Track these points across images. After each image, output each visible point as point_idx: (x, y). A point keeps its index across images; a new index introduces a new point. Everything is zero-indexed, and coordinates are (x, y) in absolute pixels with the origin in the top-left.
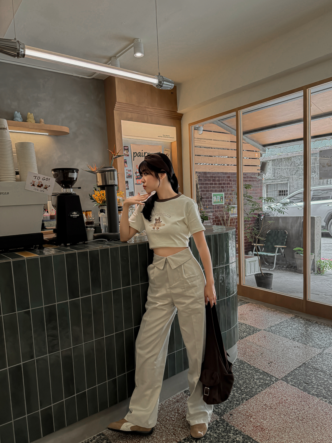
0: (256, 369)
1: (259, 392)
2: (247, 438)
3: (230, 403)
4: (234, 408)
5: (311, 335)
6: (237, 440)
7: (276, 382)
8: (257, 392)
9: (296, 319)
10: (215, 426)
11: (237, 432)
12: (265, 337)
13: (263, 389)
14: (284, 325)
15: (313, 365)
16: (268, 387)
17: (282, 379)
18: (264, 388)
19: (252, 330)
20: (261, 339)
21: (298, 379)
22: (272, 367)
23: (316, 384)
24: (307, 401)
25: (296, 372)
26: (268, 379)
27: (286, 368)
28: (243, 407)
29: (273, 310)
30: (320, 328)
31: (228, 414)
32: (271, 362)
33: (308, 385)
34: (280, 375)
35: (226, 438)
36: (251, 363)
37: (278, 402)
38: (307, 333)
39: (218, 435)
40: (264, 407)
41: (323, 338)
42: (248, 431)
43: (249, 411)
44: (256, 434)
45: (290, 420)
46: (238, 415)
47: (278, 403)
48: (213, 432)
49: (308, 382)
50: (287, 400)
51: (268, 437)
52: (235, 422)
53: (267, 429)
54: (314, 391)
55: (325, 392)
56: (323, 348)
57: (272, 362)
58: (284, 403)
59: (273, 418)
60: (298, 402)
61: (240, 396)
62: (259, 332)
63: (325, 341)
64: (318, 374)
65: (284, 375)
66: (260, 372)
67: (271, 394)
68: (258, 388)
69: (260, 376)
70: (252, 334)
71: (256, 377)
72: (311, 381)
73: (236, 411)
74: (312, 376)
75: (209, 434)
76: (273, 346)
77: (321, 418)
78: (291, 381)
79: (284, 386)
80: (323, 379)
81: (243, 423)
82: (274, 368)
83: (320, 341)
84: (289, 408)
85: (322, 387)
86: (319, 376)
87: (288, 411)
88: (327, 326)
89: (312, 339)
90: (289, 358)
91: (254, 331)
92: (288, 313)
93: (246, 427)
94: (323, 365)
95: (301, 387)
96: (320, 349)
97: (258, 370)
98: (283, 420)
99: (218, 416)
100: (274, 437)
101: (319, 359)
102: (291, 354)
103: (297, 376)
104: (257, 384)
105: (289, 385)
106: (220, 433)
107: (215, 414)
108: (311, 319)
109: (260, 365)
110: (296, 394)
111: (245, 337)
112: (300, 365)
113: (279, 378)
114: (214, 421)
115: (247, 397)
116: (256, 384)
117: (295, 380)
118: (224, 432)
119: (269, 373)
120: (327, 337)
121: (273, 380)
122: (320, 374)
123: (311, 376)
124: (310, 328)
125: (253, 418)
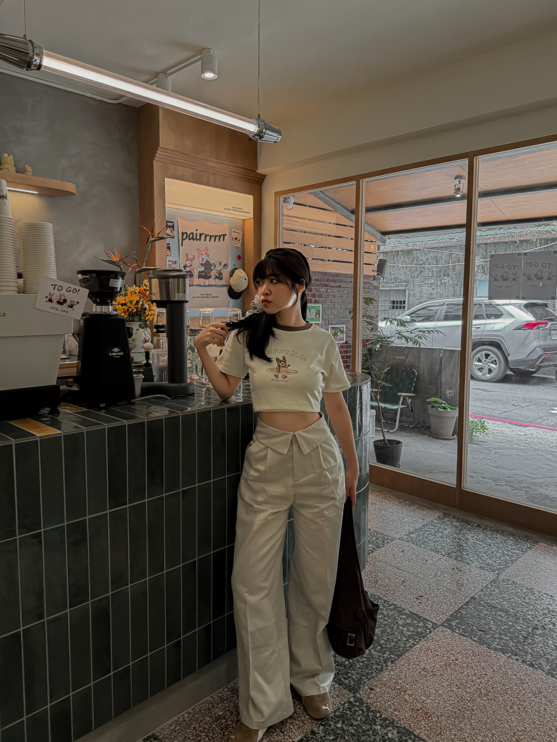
0: (398, 608)
1: (411, 647)
2: (405, 733)
3: (366, 669)
4: (374, 677)
5: (475, 548)
6: (389, 738)
7: (434, 629)
8: (406, 647)
9: (447, 519)
10: (349, 712)
11: (388, 723)
12: (403, 551)
13: (416, 643)
14: (430, 529)
15: (487, 600)
16: (424, 638)
17: (442, 625)
18: (417, 640)
19: (380, 539)
20: (398, 555)
21: (468, 624)
22: (423, 605)
23: (498, 631)
24: (488, 661)
25: (463, 612)
26: (420, 625)
27: (446, 607)
28: (388, 675)
29: (407, 502)
30: (486, 535)
31: (366, 687)
32: (420, 596)
33: (486, 635)
34: (438, 618)
35: (371, 735)
36: (389, 598)
37: (444, 664)
38: (467, 544)
39: (355, 730)
40: (422, 673)
41: (493, 552)
42: (405, 720)
43: (400, 681)
44: (418, 724)
45: (469, 695)
46: (383, 690)
47: (444, 666)
48: (346, 725)
49: (484, 628)
50: (457, 660)
51: (439, 728)
52: (380, 702)
53: (434, 713)
54: (496, 643)
55: (514, 645)
56: (497, 570)
57: (422, 596)
58: (452, 666)
59: (440, 692)
60: (474, 662)
61: (381, 656)
62: (392, 543)
63: (497, 558)
64: (497, 615)
65: (445, 617)
66: (405, 614)
67: (430, 651)
68: (407, 640)
69: (408, 621)
70: (382, 547)
71: (401, 622)
72: (489, 626)
73: (379, 683)
74: (489, 619)
75: (341, 727)
76: (419, 567)
77: (515, 691)
78: (458, 627)
79: (449, 637)
80: (506, 622)
81: (393, 704)
82: (427, 606)
83: (490, 558)
84: (462, 673)
85: (507, 636)
86: (500, 618)
87: (462, 678)
88: (496, 532)
89: (477, 555)
90: (447, 589)
91: (384, 540)
92: (432, 509)
93: (399, 711)
94: (503, 599)
95: (475, 637)
96: (492, 573)
97: (403, 610)
98: (457, 695)
99: (351, 692)
100: (448, 729)
101: (494, 591)
102: (450, 581)
103: (466, 619)
104: (404, 635)
105: (456, 634)
106: (359, 725)
107: (344, 688)
108: (470, 519)
109: (404, 601)
110: (469, 650)
111: (372, 552)
112: (467, 601)
113: (437, 623)
114: (345, 703)
115: (392, 656)
116: (403, 633)
117: (464, 626)
118: (364, 723)
119: (421, 614)
120: (500, 551)
121: (429, 627)
122: (501, 615)
123: (487, 618)
124: (471, 535)
125: (408, 694)
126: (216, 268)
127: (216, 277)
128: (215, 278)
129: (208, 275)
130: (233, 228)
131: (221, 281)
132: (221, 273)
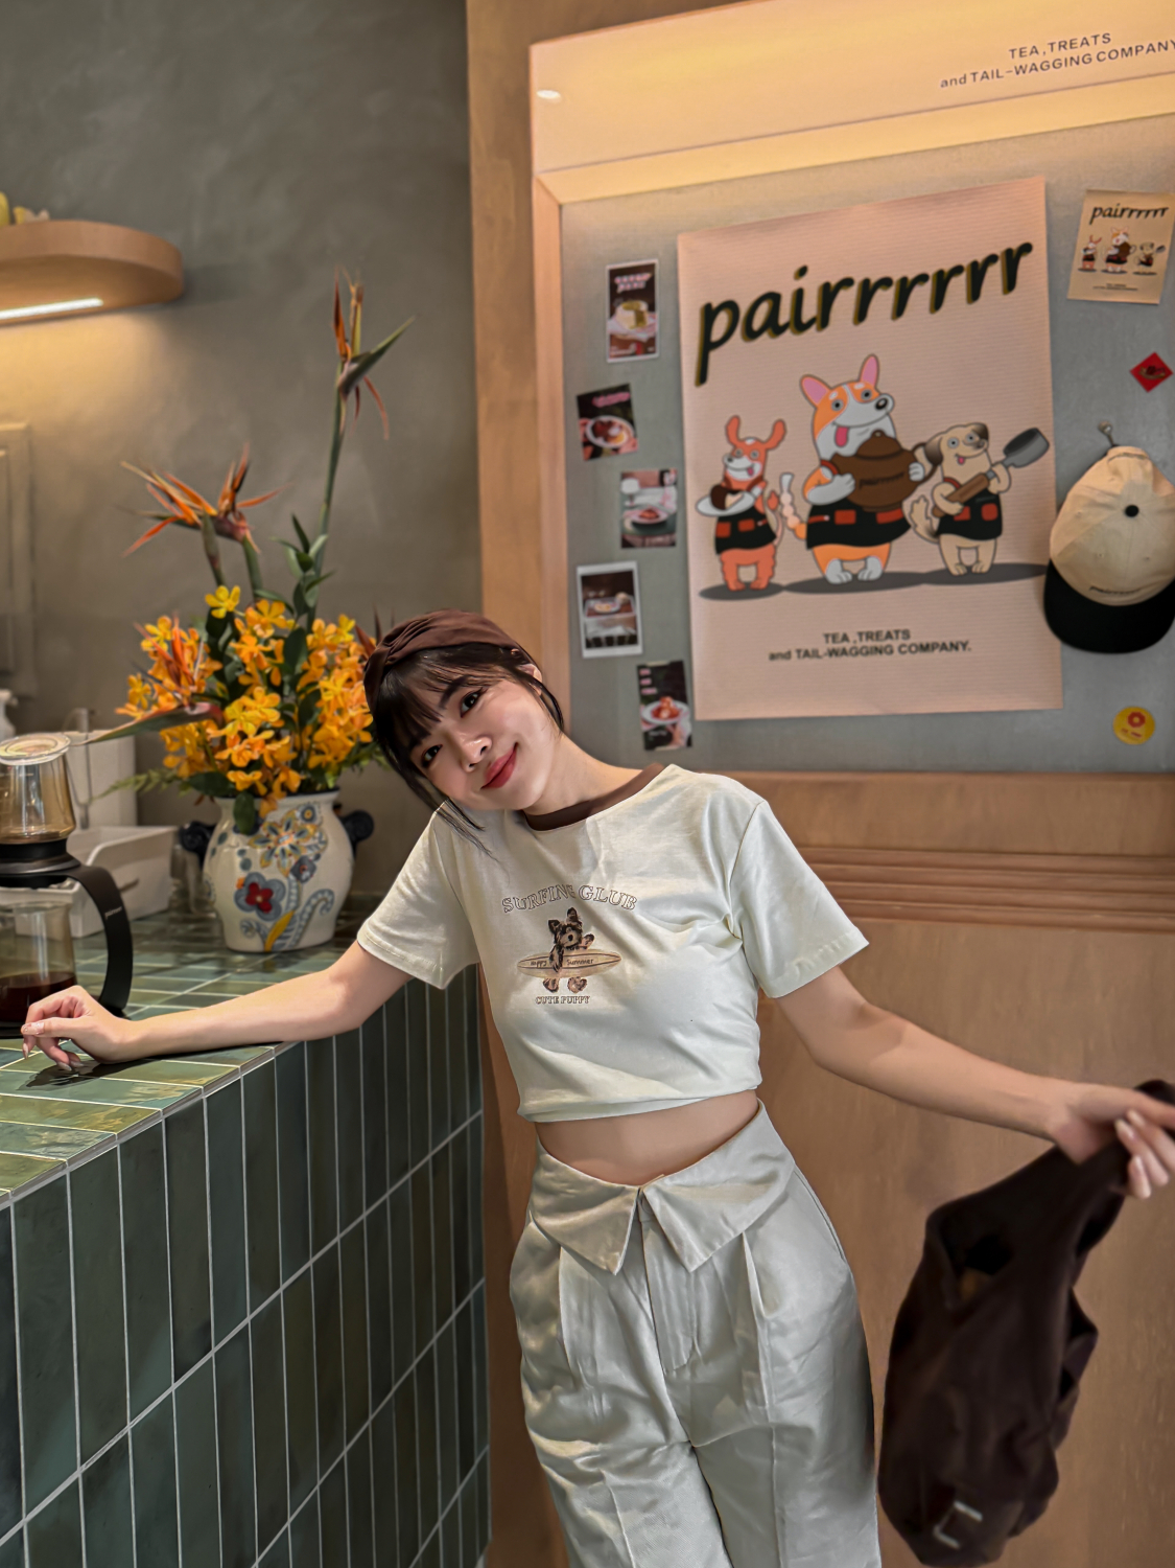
126: (949, 467)
127: (948, 525)
128: (936, 535)
129: (883, 518)
130: (1090, 192)
131: (986, 547)
132: (986, 492)
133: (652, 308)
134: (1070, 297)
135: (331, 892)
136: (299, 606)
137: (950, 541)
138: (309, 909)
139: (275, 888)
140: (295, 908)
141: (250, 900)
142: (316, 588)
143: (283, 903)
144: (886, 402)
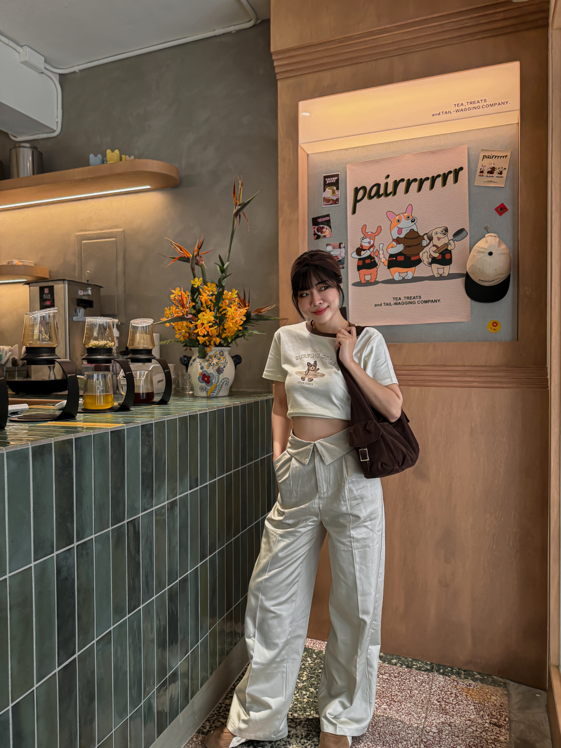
130: (482, 150)
131: (447, 267)
132: (447, 249)
133: (338, 189)
134: (475, 185)
135: (228, 379)
136: (220, 285)
137: (435, 266)
138: (221, 383)
139: (211, 376)
140: (217, 383)
141: (203, 379)
142: (225, 279)
143: (213, 381)
144: (415, 220)
